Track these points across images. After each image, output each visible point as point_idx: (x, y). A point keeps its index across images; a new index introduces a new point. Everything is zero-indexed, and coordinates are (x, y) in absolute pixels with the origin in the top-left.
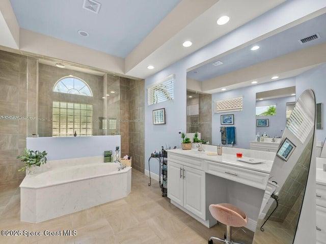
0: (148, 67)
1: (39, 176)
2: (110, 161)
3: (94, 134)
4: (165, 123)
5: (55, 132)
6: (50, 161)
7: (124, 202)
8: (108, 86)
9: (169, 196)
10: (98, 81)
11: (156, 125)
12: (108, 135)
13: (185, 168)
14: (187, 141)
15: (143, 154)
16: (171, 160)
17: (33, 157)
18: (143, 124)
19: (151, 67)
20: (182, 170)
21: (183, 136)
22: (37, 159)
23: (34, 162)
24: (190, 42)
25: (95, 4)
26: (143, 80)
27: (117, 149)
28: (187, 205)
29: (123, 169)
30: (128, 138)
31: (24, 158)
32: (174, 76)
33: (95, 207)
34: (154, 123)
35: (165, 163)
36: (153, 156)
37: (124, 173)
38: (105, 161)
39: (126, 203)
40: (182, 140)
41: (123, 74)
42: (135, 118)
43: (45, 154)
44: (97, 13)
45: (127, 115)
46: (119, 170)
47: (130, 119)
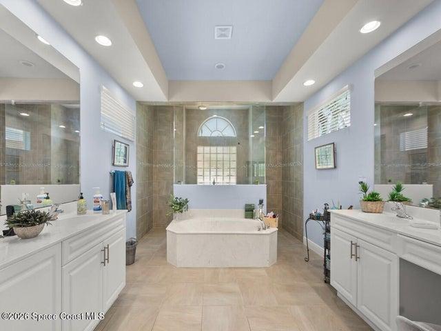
0: (305, 84)
1: (182, 223)
2: (252, 218)
3: (238, 182)
4: (335, 167)
5: (200, 180)
6: (192, 210)
7: (263, 272)
8: (254, 120)
9: (333, 283)
10: (242, 117)
11: (319, 169)
12: (253, 183)
13: (360, 243)
14: (374, 198)
15: (301, 214)
16: (336, 226)
17: (177, 204)
18: (300, 168)
19: (310, 83)
20: (355, 245)
21: (365, 189)
22: (181, 205)
23: (178, 208)
24: (375, 22)
25: (226, 29)
26: (301, 104)
27: (261, 202)
28: (363, 307)
29: (264, 229)
30: (281, 189)
31: (170, 203)
32: (352, 88)
33: (230, 268)
34: (318, 167)
35: (328, 230)
36: (312, 217)
37: (265, 234)
38: (246, 217)
39: (266, 275)
40: (362, 195)
41: (270, 101)
42: (290, 160)
43: (187, 201)
44: (230, 38)
45: (279, 157)
46: (259, 230)
47: (283, 161)
